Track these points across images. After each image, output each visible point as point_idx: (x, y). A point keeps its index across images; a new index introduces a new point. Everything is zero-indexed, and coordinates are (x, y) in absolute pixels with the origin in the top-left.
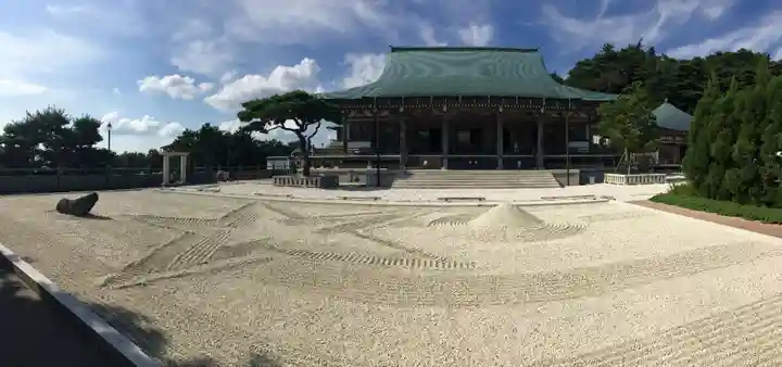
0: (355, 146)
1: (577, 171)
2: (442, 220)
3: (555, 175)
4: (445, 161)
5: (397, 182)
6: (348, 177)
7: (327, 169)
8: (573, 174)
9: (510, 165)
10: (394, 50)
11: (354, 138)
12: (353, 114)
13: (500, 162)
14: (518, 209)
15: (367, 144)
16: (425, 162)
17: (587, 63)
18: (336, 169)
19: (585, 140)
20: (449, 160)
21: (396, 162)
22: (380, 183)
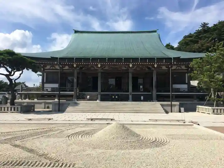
0: (49, 86)
1: (178, 103)
2: (77, 134)
3: (162, 105)
4: (99, 96)
5: (69, 109)
6: (43, 105)
7: (30, 101)
8: (175, 105)
9: (136, 99)
10: (76, 32)
11: (48, 82)
12: (48, 67)
13: (130, 96)
14: (124, 127)
15: (56, 86)
16: (88, 97)
17: (190, 36)
18: (36, 100)
19: (185, 83)
20: (102, 95)
21: (71, 96)
22: (60, 109)
